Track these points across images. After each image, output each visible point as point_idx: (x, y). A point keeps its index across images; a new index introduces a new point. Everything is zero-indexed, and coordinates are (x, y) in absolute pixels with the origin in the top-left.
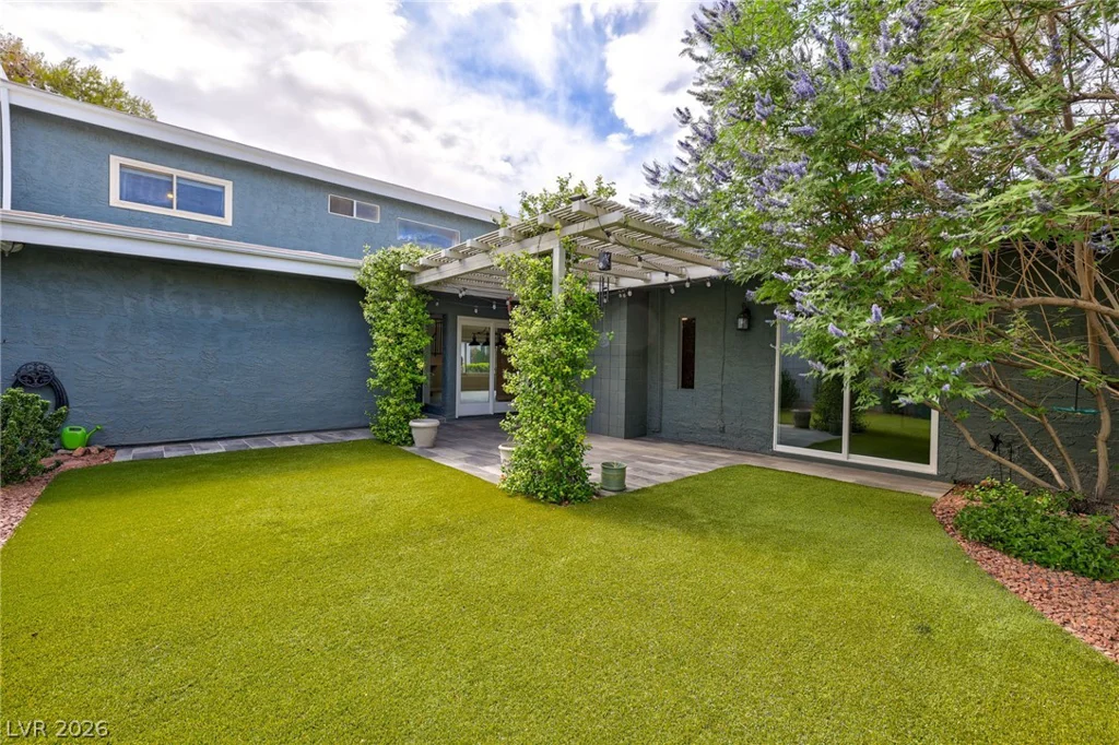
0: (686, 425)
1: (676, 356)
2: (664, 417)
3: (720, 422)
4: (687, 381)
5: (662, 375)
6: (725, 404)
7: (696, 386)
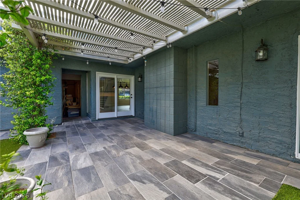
0: (212, 128)
1: (205, 85)
2: (198, 123)
3: (239, 129)
4: (213, 100)
5: (196, 97)
6: (243, 117)
7: (219, 104)
